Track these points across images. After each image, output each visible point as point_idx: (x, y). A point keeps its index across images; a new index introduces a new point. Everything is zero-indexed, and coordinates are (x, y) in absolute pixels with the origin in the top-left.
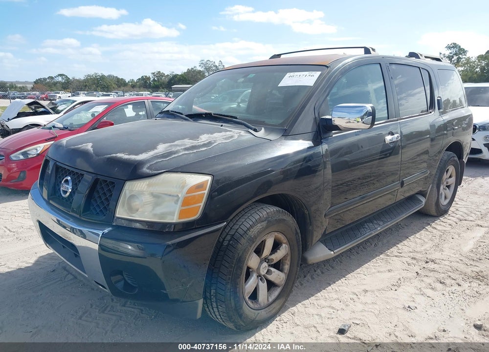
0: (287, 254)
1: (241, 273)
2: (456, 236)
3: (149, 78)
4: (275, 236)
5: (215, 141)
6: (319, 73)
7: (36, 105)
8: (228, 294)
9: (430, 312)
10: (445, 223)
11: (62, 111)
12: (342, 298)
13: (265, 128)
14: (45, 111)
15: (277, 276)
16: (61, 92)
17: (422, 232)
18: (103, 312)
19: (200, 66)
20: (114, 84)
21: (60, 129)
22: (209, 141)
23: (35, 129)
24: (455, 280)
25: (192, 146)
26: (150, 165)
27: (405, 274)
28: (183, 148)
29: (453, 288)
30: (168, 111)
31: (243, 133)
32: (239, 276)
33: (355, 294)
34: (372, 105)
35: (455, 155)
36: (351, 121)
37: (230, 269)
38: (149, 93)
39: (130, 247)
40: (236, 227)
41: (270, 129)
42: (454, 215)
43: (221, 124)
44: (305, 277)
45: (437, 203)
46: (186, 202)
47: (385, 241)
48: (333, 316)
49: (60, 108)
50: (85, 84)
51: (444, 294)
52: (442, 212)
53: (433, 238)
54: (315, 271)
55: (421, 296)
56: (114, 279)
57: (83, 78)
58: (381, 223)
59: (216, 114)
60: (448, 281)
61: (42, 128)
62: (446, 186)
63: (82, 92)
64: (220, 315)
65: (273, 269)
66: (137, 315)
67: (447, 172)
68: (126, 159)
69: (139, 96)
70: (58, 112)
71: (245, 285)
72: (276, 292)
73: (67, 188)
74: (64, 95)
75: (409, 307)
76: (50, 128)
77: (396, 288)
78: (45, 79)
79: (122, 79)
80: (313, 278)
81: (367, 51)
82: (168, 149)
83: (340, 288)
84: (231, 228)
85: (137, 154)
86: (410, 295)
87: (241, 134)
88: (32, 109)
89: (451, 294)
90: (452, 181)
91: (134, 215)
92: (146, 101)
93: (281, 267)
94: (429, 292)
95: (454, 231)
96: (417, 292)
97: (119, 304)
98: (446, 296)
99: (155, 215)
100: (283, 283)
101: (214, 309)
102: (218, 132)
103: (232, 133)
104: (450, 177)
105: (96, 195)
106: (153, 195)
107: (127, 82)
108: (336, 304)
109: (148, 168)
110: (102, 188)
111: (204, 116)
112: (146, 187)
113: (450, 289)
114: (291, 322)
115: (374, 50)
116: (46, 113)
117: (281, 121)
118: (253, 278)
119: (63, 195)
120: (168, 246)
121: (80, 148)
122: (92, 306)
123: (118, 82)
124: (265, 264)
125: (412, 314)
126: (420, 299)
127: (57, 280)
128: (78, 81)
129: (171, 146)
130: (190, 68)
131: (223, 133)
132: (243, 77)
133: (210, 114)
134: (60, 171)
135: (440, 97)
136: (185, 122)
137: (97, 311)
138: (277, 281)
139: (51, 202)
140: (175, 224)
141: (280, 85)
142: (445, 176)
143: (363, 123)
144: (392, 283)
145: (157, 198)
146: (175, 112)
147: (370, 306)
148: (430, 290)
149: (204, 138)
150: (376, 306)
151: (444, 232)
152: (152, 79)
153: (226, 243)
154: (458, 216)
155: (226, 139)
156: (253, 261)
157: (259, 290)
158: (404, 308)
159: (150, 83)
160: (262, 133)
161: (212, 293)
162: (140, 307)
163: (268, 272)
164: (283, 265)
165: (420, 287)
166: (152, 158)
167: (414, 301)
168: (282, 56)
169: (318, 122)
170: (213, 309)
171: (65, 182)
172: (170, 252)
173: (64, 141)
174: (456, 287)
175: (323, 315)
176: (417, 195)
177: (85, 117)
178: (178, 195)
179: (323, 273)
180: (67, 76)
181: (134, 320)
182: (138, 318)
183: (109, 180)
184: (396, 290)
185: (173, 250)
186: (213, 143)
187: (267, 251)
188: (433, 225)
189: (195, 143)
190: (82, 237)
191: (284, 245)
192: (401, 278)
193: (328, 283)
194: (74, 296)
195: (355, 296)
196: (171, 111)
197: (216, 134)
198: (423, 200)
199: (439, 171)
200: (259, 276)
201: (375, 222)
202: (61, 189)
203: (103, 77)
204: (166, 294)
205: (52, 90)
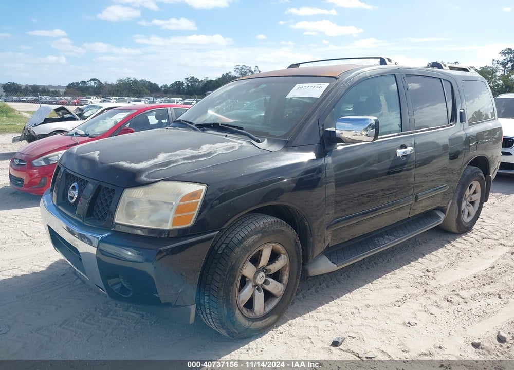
0: (286, 265)
1: (234, 281)
2: (476, 255)
3: (183, 83)
4: (273, 246)
5: (215, 152)
6: (327, 85)
7: (63, 111)
8: (221, 301)
9: (430, 329)
10: (466, 240)
11: (88, 117)
12: (343, 312)
13: (268, 139)
14: (72, 117)
15: (275, 287)
16: (92, 97)
17: (440, 250)
18: (106, 316)
19: (235, 71)
20: (147, 89)
21: (82, 136)
22: (210, 151)
23: (59, 135)
24: (463, 298)
25: (192, 156)
26: (149, 174)
27: (413, 291)
28: (182, 157)
29: (460, 306)
30: (180, 120)
31: (244, 143)
32: (232, 284)
33: (356, 308)
34: (376, 118)
35: (480, 170)
36: (358, 134)
37: (224, 277)
38: (181, 99)
39: (130, 253)
40: (231, 236)
41: (273, 140)
42: (477, 233)
43: (225, 134)
44: (309, 290)
45: (459, 220)
46: (179, 209)
47: (399, 257)
48: (330, 329)
49: (86, 114)
50: (117, 89)
51: (448, 312)
52: (464, 229)
53: (450, 255)
54: (320, 285)
55: (424, 313)
56: (111, 282)
57: (115, 83)
58: (392, 238)
59: (223, 125)
60: (456, 299)
61: (65, 135)
62: (470, 202)
63: (113, 97)
64: (213, 322)
65: (270, 280)
66: (137, 320)
67: (471, 187)
68: (127, 168)
69: (170, 102)
70: (84, 118)
71: (239, 294)
72: (274, 303)
73: (74, 194)
74: (95, 101)
75: (409, 323)
76: (72, 135)
77: (400, 304)
78: (78, 84)
79: (155, 84)
80: (316, 291)
81: (383, 62)
82: (169, 158)
83: (342, 302)
84: (227, 237)
85: (137, 163)
86: (412, 311)
87: (243, 145)
88: (60, 115)
89: (456, 313)
90: (477, 197)
91: (131, 221)
92: (169, 109)
93: (280, 278)
94: (434, 310)
95: (473, 249)
96: (421, 309)
97: (122, 309)
98: (451, 315)
99: (152, 222)
100: (281, 293)
101: (208, 315)
102: (220, 143)
103: (233, 144)
104: (475, 193)
105: (98, 201)
106: (150, 202)
107: (160, 87)
108: (336, 318)
109: (146, 177)
110: (104, 195)
111: (212, 126)
112: (143, 193)
113: (456, 307)
114: (287, 332)
115: (390, 60)
116: (72, 119)
117: (284, 133)
118: (248, 287)
119: (70, 201)
120: (161, 252)
121: (87, 155)
122: (96, 309)
123: (151, 87)
124: (262, 274)
125: (411, 330)
126: (423, 316)
127: (65, 284)
128: (111, 86)
129: (171, 155)
130: (225, 74)
131: (225, 144)
132: (254, 88)
133: (218, 124)
134: (69, 178)
135: (463, 110)
136: (193, 132)
137: (101, 314)
138: (274, 292)
139: (59, 207)
140: (169, 231)
141: (289, 96)
142: (468, 192)
143: (367, 135)
144: (397, 299)
145: (155, 205)
146: (187, 122)
147: (370, 321)
148: (435, 307)
149: (205, 148)
150: (375, 321)
151: (463, 250)
152: (185, 85)
153: (220, 251)
154: (481, 234)
155: (226, 149)
156: (248, 270)
157: (255, 299)
158: (404, 324)
159: (183, 88)
160: (264, 144)
161: (205, 300)
162: (141, 313)
163: (266, 282)
164: (282, 276)
165: (425, 304)
166: (151, 167)
167: (415, 317)
168: (300, 65)
169: (321, 134)
170: (206, 315)
171: (72, 188)
172: (163, 257)
173: (75, 149)
174: (463, 306)
175: (320, 327)
176: (436, 211)
177: (109, 124)
178: (172, 204)
179: (328, 287)
180: (99, 81)
181: (134, 325)
182: (138, 323)
183: (111, 187)
184: (399, 306)
185: (165, 256)
186: (214, 153)
187: (264, 261)
188: (453, 243)
189: (195, 153)
190: (88, 244)
191: (283, 256)
192: (407, 294)
193: (331, 297)
194: (80, 299)
195: (357, 311)
196: (183, 121)
197: (218, 144)
198: (442, 216)
199: (460, 186)
200: (256, 285)
201: (386, 237)
202: (69, 195)
203: (135, 82)
204: (159, 298)
205: (84, 95)
